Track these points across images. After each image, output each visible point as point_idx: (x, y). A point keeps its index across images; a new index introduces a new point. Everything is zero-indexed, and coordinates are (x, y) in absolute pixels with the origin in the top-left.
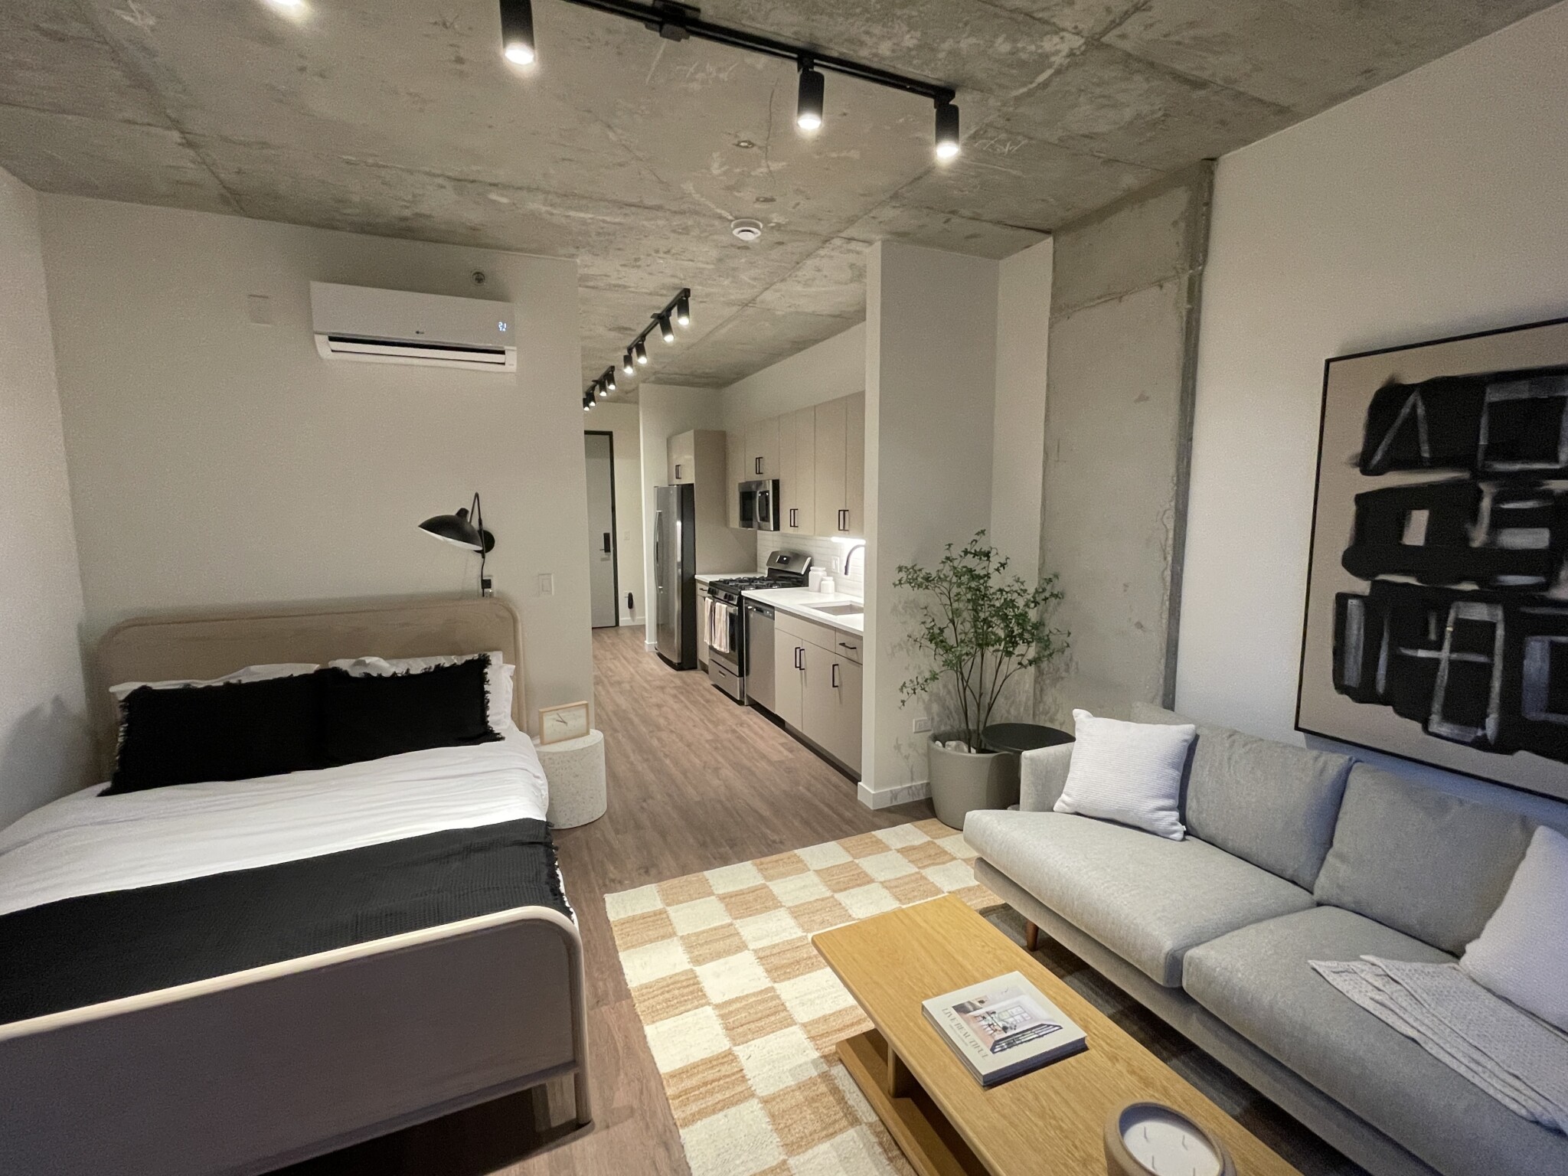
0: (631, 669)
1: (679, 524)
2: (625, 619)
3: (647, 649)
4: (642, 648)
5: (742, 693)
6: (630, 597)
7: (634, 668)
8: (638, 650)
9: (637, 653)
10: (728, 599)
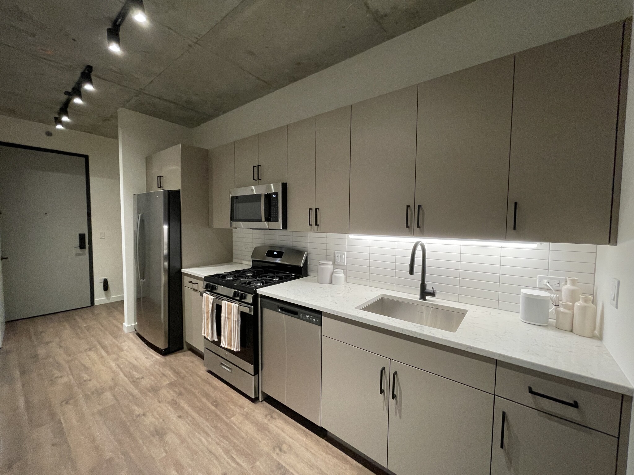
0: (113, 364)
1: (166, 227)
2: (100, 298)
3: (126, 330)
4: (121, 330)
5: (257, 391)
6: (106, 282)
7: (115, 360)
8: (116, 332)
9: (115, 337)
10: (238, 298)
